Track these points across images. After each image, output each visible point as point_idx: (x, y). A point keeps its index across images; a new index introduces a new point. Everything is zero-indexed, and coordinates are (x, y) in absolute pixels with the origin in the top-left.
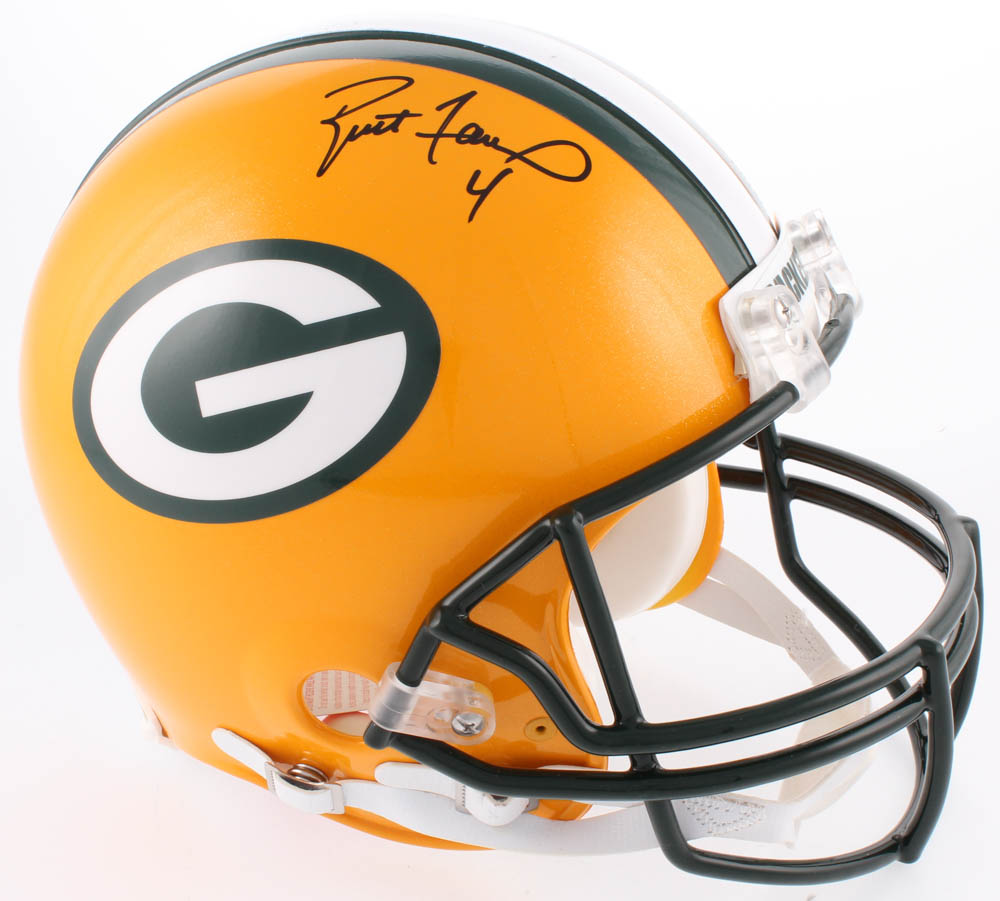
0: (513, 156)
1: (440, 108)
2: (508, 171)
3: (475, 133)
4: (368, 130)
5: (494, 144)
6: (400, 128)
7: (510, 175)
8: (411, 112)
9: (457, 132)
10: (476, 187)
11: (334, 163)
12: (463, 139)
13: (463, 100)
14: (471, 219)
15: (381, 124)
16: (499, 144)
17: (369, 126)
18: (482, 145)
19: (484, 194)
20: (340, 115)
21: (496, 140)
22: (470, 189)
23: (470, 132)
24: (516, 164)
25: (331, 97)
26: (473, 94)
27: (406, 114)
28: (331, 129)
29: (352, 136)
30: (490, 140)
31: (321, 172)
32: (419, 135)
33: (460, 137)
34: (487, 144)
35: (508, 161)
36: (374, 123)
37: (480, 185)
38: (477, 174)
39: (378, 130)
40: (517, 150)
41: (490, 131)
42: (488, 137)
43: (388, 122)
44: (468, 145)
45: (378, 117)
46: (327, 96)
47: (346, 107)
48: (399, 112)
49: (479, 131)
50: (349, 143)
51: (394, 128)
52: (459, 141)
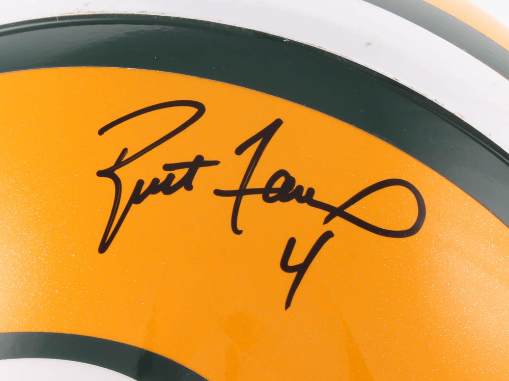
0: (334, 212)
1: (240, 150)
2: (328, 235)
3: (284, 184)
4: (156, 187)
5: (308, 198)
6: (193, 183)
7: (330, 242)
8: (206, 159)
9: (262, 185)
10: (292, 262)
11: (118, 235)
12: (271, 195)
13: (267, 134)
14: (288, 304)
15: (171, 177)
16: (316, 197)
17: (155, 181)
18: (294, 201)
19: (301, 270)
20: (120, 163)
21: (311, 191)
22: (285, 266)
23: (279, 184)
24: (338, 223)
25: (106, 133)
26: (278, 123)
27: (200, 162)
28: (109, 183)
29: (137, 197)
30: (304, 194)
31: (103, 247)
32: (218, 192)
33: (268, 194)
34: (301, 200)
35: (327, 220)
36: (162, 176)
37: (296, 259)
38: (292, 243)
39: (167, 187)
40: (337, 204)
41: (302, 180)
42: (300, 188)
43: (180, 174)
44: (278, 203)
45: (167, 167)
46: (101, 132)
47: (125, 151)
48: (191, 159)
49: (290, 180)
50: (134, 206)
51: (187, 183)
52: (267, 199)
